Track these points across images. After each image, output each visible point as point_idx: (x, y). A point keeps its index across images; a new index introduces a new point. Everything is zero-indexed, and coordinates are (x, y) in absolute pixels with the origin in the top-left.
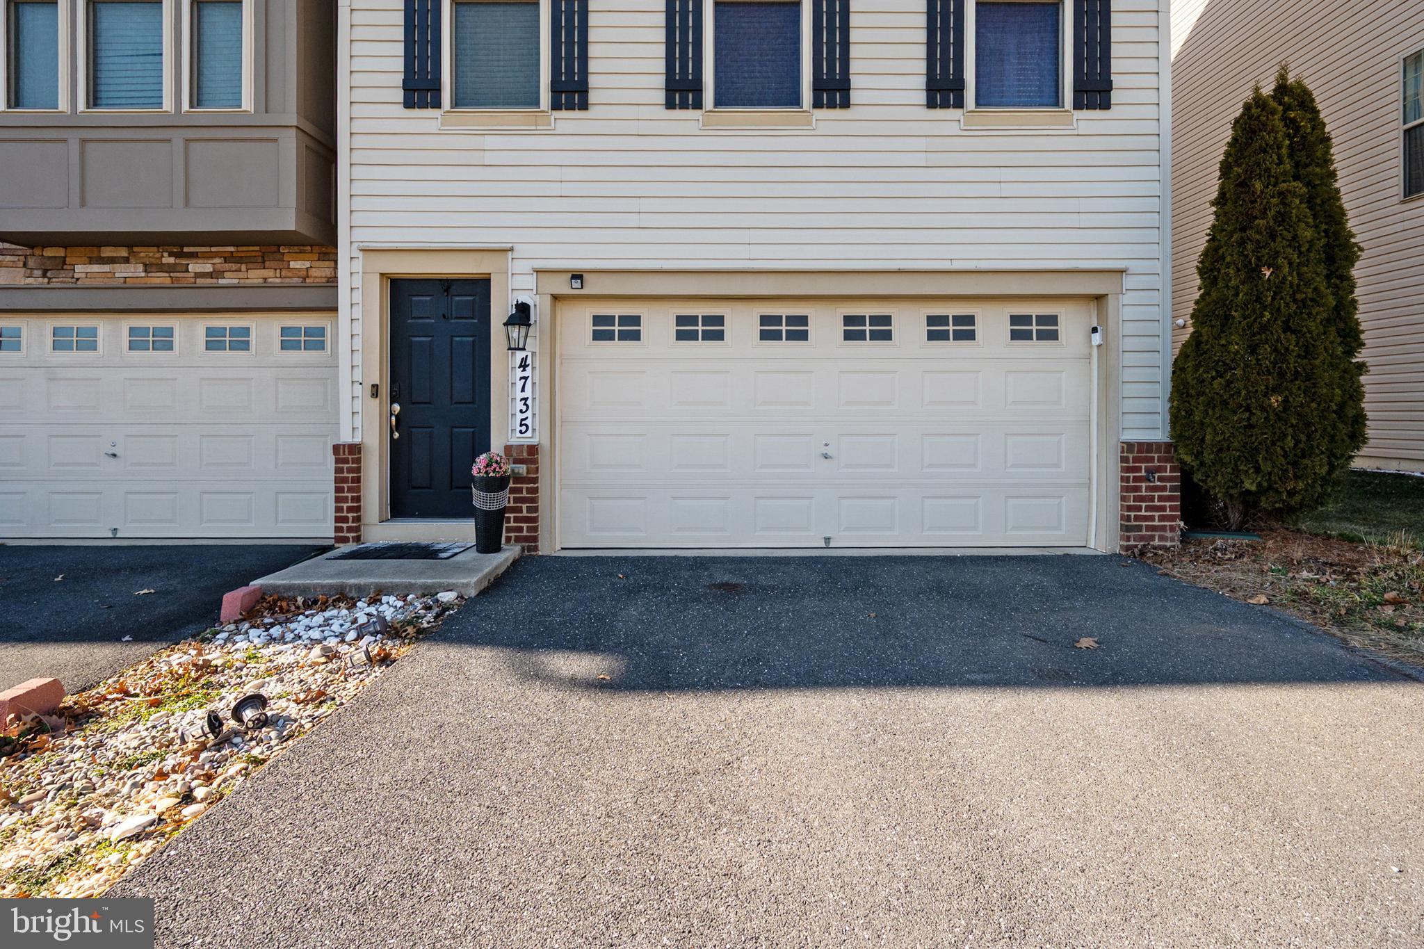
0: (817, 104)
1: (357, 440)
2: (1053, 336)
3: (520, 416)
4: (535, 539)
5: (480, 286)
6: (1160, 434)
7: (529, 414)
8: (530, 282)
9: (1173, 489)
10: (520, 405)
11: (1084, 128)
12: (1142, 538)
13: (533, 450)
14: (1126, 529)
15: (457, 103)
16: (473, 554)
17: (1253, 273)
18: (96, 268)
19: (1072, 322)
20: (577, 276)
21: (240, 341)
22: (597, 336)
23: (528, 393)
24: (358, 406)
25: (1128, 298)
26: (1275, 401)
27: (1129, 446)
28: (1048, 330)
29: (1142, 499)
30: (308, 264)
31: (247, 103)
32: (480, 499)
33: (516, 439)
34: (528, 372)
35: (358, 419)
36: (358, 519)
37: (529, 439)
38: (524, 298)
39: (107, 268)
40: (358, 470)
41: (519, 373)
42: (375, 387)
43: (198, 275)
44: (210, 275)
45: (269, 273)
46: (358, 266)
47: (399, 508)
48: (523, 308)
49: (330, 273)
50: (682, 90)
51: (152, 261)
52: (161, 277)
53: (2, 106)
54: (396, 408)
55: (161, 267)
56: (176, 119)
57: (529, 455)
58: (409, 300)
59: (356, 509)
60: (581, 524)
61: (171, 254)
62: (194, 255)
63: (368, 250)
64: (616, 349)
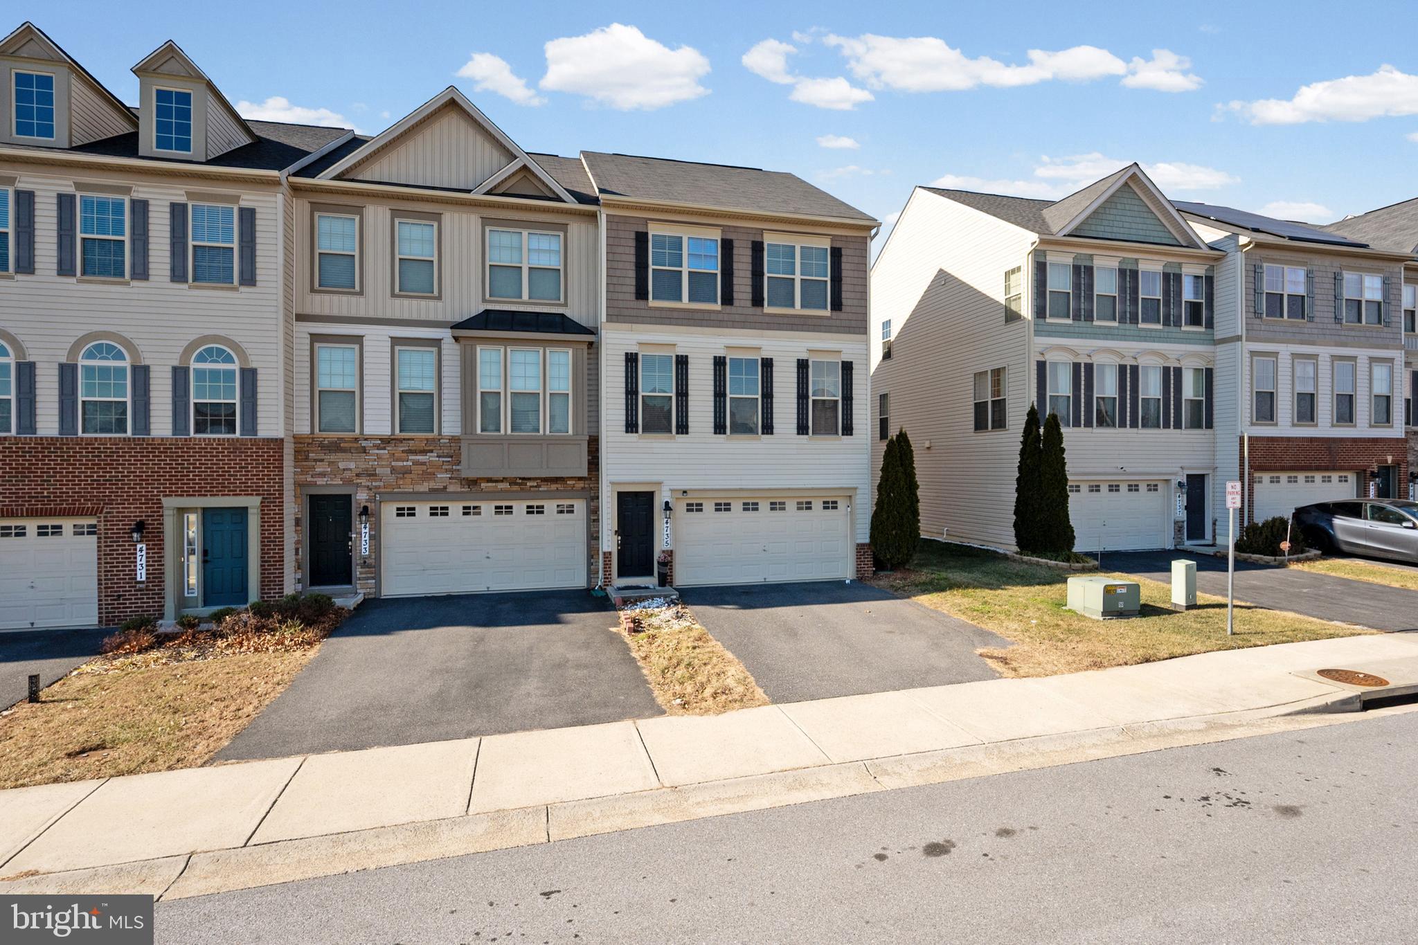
0: (763, 433)
1: (610, 550)
2: (836, 508)
3: (665, 540)
4: (671, 580)
5: (649, 496)
6: (867, 541)
7: (668, 539)
8: (669, 493)
9: (870, 558)
10: (666, 536)
11: (845, 441)
12: (861, 574)
13: (672, 551)
14: (857, 571)
15: (644, 431)
16: (658, 588)
17: (889, 495)
18: (490, 484)
19: (841, 505)
20: (685, 492)
21: (540, 511)
22: (688, 510)
23: (668, 532)
24: (610, 538)
25: (857, 497)
26: (894, 532)
27: (858, 545)
28: (834, 504)
29: (862, 561)
31: (570, 432)
33: (665, 548)
34: (668, 525)
35: (610, 543)
36: (611, 578)
37: (669, 548)
38: (666, 500)
39: (494, 484)
40: (611, 561)
41: (665, 525)
42: (614, 531)
43: (531, 487)
44: (536, 487)
45: (558, 486)
46: (609, 489)
47: (621, 574)
48: (667, 503)
49: (582, 485)
50: (719, 428)
51: (513, 482)
52: (516, 488)
53: (479, 431)
54: (620, 538)
55: (516, 484)
56: (544, 437)
57: (670, 553)
58: (625, 499)
59: (610, 574)
60: (683, 577)
61: (520, 478)
62: (529, 479)
63: (612, 483)
64: (694, 515)
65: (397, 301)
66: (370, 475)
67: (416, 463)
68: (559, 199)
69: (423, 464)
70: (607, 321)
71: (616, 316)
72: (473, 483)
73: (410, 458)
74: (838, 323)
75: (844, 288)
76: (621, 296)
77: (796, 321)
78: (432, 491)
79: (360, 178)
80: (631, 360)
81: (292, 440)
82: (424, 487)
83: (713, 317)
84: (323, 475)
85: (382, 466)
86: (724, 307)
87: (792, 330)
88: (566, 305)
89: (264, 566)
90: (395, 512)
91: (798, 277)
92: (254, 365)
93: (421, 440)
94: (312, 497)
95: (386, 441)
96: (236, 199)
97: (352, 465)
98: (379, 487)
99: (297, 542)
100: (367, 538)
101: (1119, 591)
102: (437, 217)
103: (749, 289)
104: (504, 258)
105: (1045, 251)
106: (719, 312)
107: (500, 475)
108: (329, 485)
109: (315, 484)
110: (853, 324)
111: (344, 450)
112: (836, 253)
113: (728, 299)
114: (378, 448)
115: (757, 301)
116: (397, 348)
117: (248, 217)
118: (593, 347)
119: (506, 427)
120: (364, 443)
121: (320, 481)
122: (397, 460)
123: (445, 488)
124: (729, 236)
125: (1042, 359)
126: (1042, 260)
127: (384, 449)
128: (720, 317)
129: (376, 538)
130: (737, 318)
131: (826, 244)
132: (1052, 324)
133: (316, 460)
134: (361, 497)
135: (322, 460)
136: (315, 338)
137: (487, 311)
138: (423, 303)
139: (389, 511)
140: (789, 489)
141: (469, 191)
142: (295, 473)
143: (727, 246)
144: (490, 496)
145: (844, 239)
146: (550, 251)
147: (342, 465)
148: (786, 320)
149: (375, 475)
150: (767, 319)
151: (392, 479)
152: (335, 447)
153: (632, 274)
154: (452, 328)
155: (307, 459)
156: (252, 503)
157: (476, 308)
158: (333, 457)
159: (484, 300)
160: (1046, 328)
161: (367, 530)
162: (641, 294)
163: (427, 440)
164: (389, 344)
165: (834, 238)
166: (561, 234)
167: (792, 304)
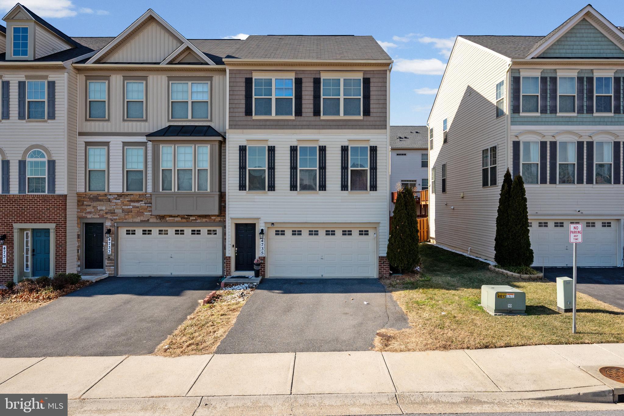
1: (230, 256)
2: (368, 234)
3: (261, 251)
4: (265, 275)
5: (254, 225)
6: (385, 255)
7: (263, 250)
8: (264, 225)
9: (388, 265)
10: (262, 249)
11: (372, 195)
12: (382, 275)
13: (264, 258)
14: (379, 273)
15: (249, 189)
16: (254, 278)
17: (396, 228)
18: (171, 218)
19: (371, 232)
20: (273, 224)
21: (199, 232)
22: (276, 234)
23: (263, 247)
24: (231, 249)
25: (380, 228)
26: (399, 250)
27: (380, 257)
28: (366, 233)
29: (382, 267)
30: (215, 218)
31: (209, 190)
32: (255, 267)
33: (261, 255)
34: (263, 242)
35: (230, 251)
36: (230, 271)
37: (263, 255)
38: (262, 228)
39: (173, 218)
40: (230, 262)
41: (261, 242)
42: (233, 245)
43: (192, 220)
44: (195, 220)
45: (207, 220)
46: (230, 221)
47: (237, 269)
48: (262, 230)
49: (220, 219)
50: (293, 187)
51: (183, 217)
52: (184, 220)
53: (161, 190)
54: (237, 249)
55: (184, 218)
56: (195, 194)
57: (264, 259)
58: (239, 227)
59: (230, 269)
60: (273, 272)
61: (187, 215)
62: (191, 216)
63: (232, 219)
64: (280, 237)
65: (126, 123)
66: (112, 213)
67: (134, 207)
68: (207, 64)
69: (138, 207)
70: (229, 129)
71: (234, 125)
72: (162, 217)
73: (131, 204)
74: (368, 123)
75: (372, 102)
76: (237, 114)
77: (341, 123)
78: (142, 221)
79: (109, 61)
80: (243, 149)
81: (76, 195)
82: (138, 219)
83: (290, 123)
84: (90, 213)
85: (118, 209)
86: (297, 117)
87: (338, 129)
88: (211, 121)
89: (57, 258)
90: (125, 232)
91: (342, 97)
92: (54, 159)
93: (136, 195)
94: (87, 225)
95: (120, 196)
96: (46, 77)
97: (104, 208)
98: (116, 219)
99: (78, 247)
100: (110, 245)
101: (508, 296)
102: (145, 78)
103: (312, 106)
104: (178, 97)
105: (519, 70)
106: (293, 120)
107: (176, 214)
108: (93, 218)
109: (86, 218)
110: (378, 123)
111: (100, 201)
112: (367, 82)
113: (299, 113)
114: (116, 199)
115: (317, 112)
116: (125, 147)
117: (52, 85)
118: (222, 143)
119: (174, 189)
120: (109, 197)
121: (89, 216)
122: (125, 205)
123: (148, 220)
124: (300, 76)
125: (517, 140)
126: (517, 75)
127: (119, 199)
128: (294, 123)
129: (115, 246)
130: (305, 123)
131: (360, 76)
133: (87, 205)
134: (108, 224)
135: (90, 205)
136: (87, 144)
137: (170, 126)
138: (139, 123)
139: (122, 231)
140: (335, 223)
141: (159, 63)
142: (78, 212)
143: (299, 82)
144: (171, 225)
145: (372, 72)
146: (203, 92)
147: (99, 208)
148: (334, 123)
149: (115, 213)
150: (323, 123)
151: (122, 215)
152: (96, 199)
153: (243, 101)
154: (146, 136)
155: (83, 205)
156: (52, 226)
157: (165, 124)
158: (95, 204)
159: (169, 121)
160: (519, 119)
161: (110, 241)
162: (248, 112)
163: (140, 195)
164: (122, 145)
165: (365, 72)
166: (209, 82)
167: (338, 113)
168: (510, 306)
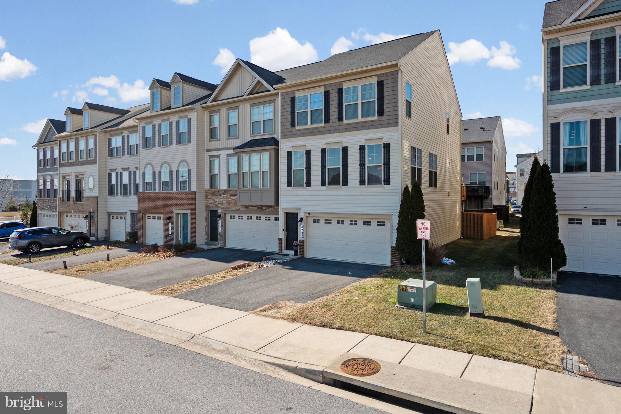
0: (343, 185)
1: (282, 237)
2: (384, 225)
4: (303, 255)
7: (303, 235)
8: (303, 214)
9: (399, 255)
11: (386, 188)
12: (394, 264)
14: (391, 262)
15: (294, 186)
16: (293, 255)
18: (252, 208)
19: (387, 223)
20: (309, 214)
21: (269, 219)
22: (313, 222)
23: (303, 232)
24: (282, 232)
25: (393, 219)
27: (392, 247)
28: (383, 224)
29: (394, 257)
31: (269, 187)
32: (294, 248)
33: (301, 239)
35: (282, 234)
36: (281, 249)
37: (304, 239)
40: (281, 242)
41: (302, 228)
42: (283, 230)
43: (264, 209)
44: (265, 209)
45: (272, 209)
46: (282, 211)
47: (287, 248)
48: (302, 218)
51: (258, 207)
52: (259, 209)
53: (242, 188)
54: (287, 232)
55: (260, 208)
56: (259, 190)
57: (302, 241)
58: (288, 215)
60: (311, 253)
61: (261, 206)
62: (263, 206)
63: (283, 209)
64: (316, 224)
65: (229, 141)
66: (221, 204)
67: (233, 199)
68: (269, 91)
69: (234, 200)
70: (281, 139)
71: (284, 136)
72: (247, 207)
73: (231, 197)
74: (382, 122)
75: (385, 102)
76: (286, 127)
77: (360, 125)
78: (237, 210)
79: (220, 100)
80: (289, 154)
81: (205, 192)
82: (234, 208)
83: (321, 130)
84: (211, 203)
85: (224, 200)
86: (326, 124)
87: (357, 130)
88: (275, 133)
90: (230, 217)
91: (360, 102)
92: (191, 168)
93: (234, 191)
94: (211, 211)
95: (226, 191)
96: (186, 116)
97: (218, 200)
98: (223, 208)
99: (206, 226)
100: (221, 226)
101: (410, 290)
102: (238, 108)
103: (337, 113)
104: (256, 118)
106: (323, 127)
107: (255, 205)
108: (213, 207)
109: (209, 207)
110: (391, 121)
111: (216, 195)
112: (380, 84)
113: (327, 120)
114: (224, 194)
115: (340, 119)
116: (228, 158)
117: (189, 121)
118: (277, 151)
119: (249, 186)
120: (220, 193)
121: (211, 206)
122: (228, 198)
123: (240, 209)
124: (328, 89)
125: (556, 121)
126: (555, 45)
127: (225, 194)
128: (324, 129)
129: (224, 226)
130: (331, 128)
131: (375, 80)
132: (566, 93)
133: (210, 198)
134: (220, 211)
135: (211, 198)
136: (210, 157)
137: (251, 140)
138: (235, 140)
139: (228, 216)
141: (242, 96)
142: (206, 203)
143: (327, 94)
144: (254, 212)
145: (385, 75)
146: (270, 112)
147: (216, 200)
148: (354, 126)
149: (223, 204)
150: (345, 127)
151: (226, 205)
152: (214, 194)
153: (290, 116)
154: (233, 149)
155: (208, 198)
157: (248, 139)
158: (214, 197)
159: (251, 136)
160: (559, 97)
161: (221, 223)
162: (293, 125)
163: (235, 191)
164: (226, 157)
165: (379, 76)
166: (273, 104)
167: (357, 117)
168: (412, 300)
